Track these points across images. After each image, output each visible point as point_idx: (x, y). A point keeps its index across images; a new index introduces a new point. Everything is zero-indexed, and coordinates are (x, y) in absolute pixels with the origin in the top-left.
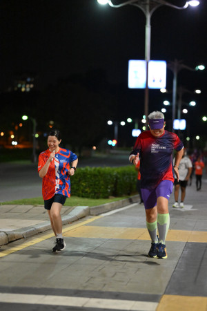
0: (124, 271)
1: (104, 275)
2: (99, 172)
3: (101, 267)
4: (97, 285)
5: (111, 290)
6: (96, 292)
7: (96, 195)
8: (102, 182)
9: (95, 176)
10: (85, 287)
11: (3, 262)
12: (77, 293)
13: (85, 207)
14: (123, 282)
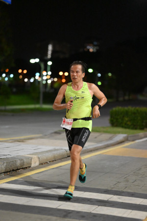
0: (142, 179)
1: (127, 181)
2: (137, 111)
3: (127, 176)
4: (121, 187)
5: (129, 191)
6: (119, 191)
7: (134, 127)
8: (139, 118)
9: (134, 113)
10: (112, 188)
11: (61, 169)
12: (106, 192)
13: (125, 135)
14: (139, 186)
